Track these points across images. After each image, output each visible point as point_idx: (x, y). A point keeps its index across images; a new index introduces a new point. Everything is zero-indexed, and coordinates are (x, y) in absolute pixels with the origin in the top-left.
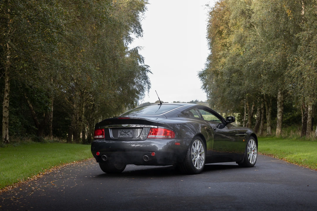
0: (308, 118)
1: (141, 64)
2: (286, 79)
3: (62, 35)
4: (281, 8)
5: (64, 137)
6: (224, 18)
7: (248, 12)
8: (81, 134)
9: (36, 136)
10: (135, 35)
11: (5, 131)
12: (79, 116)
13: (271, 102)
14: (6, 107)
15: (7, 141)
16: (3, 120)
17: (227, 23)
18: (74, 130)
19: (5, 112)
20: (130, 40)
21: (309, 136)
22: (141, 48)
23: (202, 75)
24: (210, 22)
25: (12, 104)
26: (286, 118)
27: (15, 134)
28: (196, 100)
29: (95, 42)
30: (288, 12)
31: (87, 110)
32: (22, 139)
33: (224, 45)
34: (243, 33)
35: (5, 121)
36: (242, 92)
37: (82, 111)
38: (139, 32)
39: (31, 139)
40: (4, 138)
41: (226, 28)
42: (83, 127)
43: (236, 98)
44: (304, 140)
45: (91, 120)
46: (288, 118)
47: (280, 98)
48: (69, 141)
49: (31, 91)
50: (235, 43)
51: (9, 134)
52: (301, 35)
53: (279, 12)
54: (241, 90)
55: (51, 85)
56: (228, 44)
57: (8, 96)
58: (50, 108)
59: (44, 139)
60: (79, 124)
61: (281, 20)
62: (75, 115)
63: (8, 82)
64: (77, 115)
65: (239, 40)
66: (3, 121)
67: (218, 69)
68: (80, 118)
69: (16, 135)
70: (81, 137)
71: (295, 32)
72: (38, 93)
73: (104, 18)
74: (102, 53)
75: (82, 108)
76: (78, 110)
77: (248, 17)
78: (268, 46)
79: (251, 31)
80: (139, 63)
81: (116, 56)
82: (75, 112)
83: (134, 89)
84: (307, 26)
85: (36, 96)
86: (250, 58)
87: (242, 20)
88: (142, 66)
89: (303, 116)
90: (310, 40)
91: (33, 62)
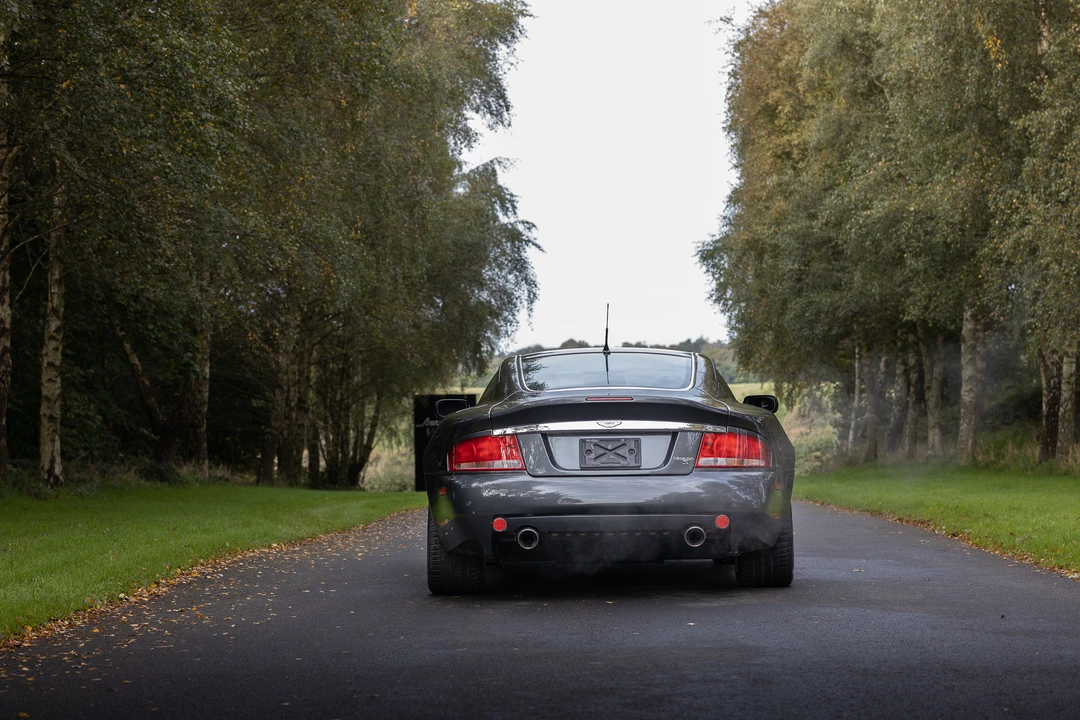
0: (1063, 398)
1: (505, 217)
2: (985, 267)
3: (232, 130)
4: (969, 30)
5: (247, 465)
6: (781, 64)
7: (863, 42)
8: (306, 453)
9: (153, 462)
10: (484, 121)
11: (49, 444)
12: (298, 395)
13: (940, 347)
14: (51, 365)
15: (56, 478)
16: (42, 408)
17: (792, 81)
18: (281, 442)
19: (50, 380)
20: (468, 136)
21: (1067, 461)
22: (508, 163)
23: (708, 256)
24: (733, 75)
25: (73, 353)
26: (996, 398)
27: (83, 454)
29: (345, 148)
30: (992, 44)
31: (325, 372)
32: (105, 472)
33: (783, 153)
34: (847, 115)
35: (48, 412)
36: (841, 314)
37: (308, 379)
38: (497, 111)
39: (135, 473)
40: (47, 467)
41: (790, 95)
42: (311, 432)
43: (824, 330)
44: (1051, 472)
45: (337, 408)
46: (1002, 399)
47: (970, 331)
48: (264, 477)
49: (136, 312)
50: (819, 149)
51: (63, 454)
52: (1036, 122)
53: (960, 45)
54: (839, 307)
55: (202, 290)
56: (795, 151)
57: (58, 330)
58: (198, 369)
59: (179, 471)
60: (297, 419)
61: (967, 71)
62: (284, 392)
63: (59, 282)
64: (289, 391)
65: (833, 138)
66: (41, 413)
67: (764, 234)
68: (301, 401)
69: (85, 459)
70: (305, 464)
71: (1015, 113)
72: (157, 317)
73: (375, 69)
74: (374, 182)
75: (309, 367)
76: (294, 373)
77: (863, 61)
78: (927, 156)
79: (872, 106)
80: (500, 215)
81: (418, 194)
82: (282, 380)
83: (482, 303)
84: (1054, 93)
85: (151, 327)
86: (867, 199)
87: (843, 71)
88: (513, 225)
89: (1045, 392)
90: (1062, 137)
91: (139, 218)
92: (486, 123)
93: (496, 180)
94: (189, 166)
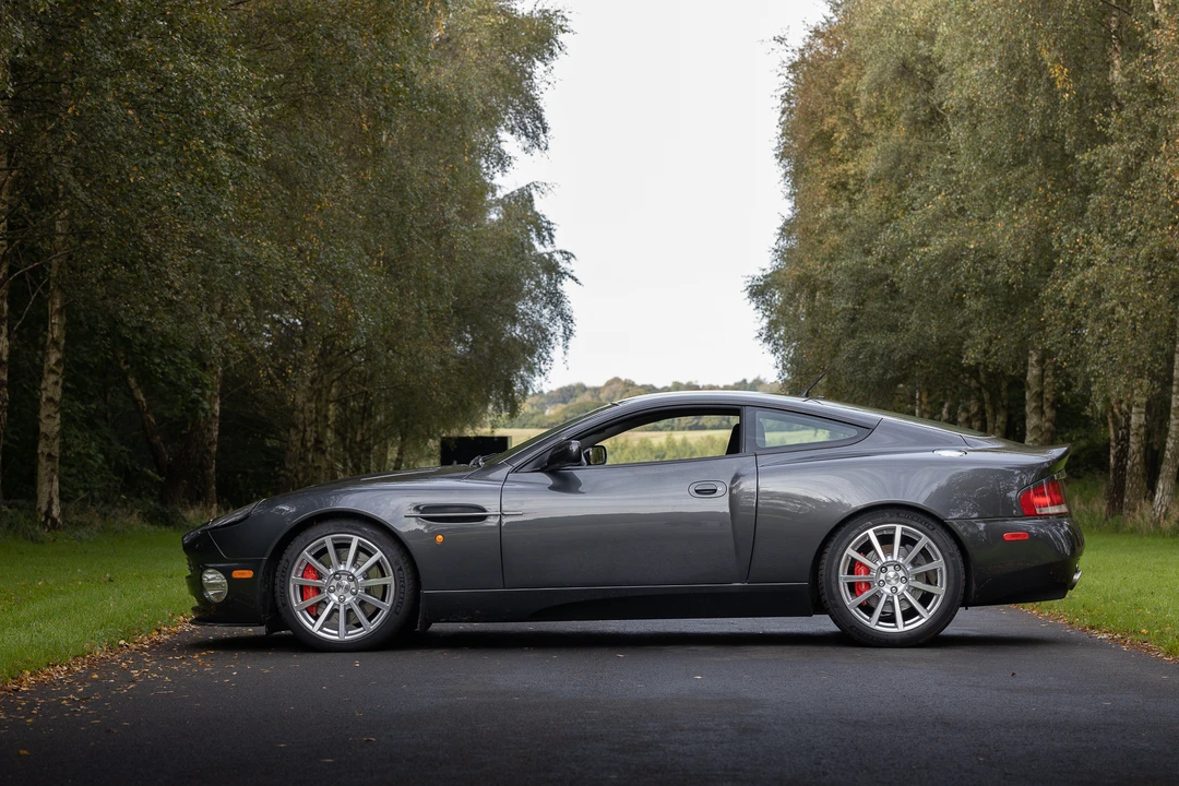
0: (1131, 451)
1: (541, 246)
2: (1048, 310)
3: (245, 159)
4: (1034, 58)
6: (838, 89)
7: (925, 66)
9: (158, 505)
10: (519, 143)
11: (46, 484)
12: (315, 435)
13: (1004, 394)
14: (50, 400)
15: (54, 521)
16: (40, 445)
17: (850, 106)
18: (296, 486)
19: (49, 416)
20: (502, 160)
21: (1134, 518)
22: (546, 189)
23: (758, 291)
24: (787, 98)
25: (74, 386)
27: (82, 495)
28: (755, 377)
29: (365, 175)
30: (1058, 73)
31: (345, 410)
32: (105, 515)
33: (838, 183)
34: (907, 144)
35: (46, 450)
36: (897, 356)
37: (326, 417)
38: (533, 132)
39: (139, 516)
40: (44, 509)
41: (846, 122)
42: (329, 475)
43: (878, 374)
44: (1117, 530)
45: (357, 450)
47: (1035, 377)
49: (141, 345)
50: (876, 180)
51: (61, 494)
52: (1102, 157)
53: (1025, 73)
54: (895, 349)
55: (212, 323)
56: (851, 182)
57: (58, 363)
58: (207, 406)
59: (185, 515)
60: (313, 461)
61: (1031, 101)
62: (299, 432)
63: (60, 312)
64: (305, 431)
65: (891, 168)
66: (39, 451)
67: (816, 270)
68: (318, 441)
69: (84, 500)
71: (1081, 146)
72: (164, 350)
73: (397, 92)
74: (398, 209)
75: (327, 406)
76: (311, 412)
77: (925, 86)
78: (990, 191)
79: (933, 135)
80: (536, 243)
81: (446, 222)
82: (298, 419)
83: (515, 339)
84: (1121, 125)
85: (157, 360)
86: (924, 235)
87: (903, 97)
88: (550, 255)
89: (1113, 444)
90: (1130, 174)
91: (146, 247)
92: (521, 145)
93: (532, 206)
94: (199, 196)
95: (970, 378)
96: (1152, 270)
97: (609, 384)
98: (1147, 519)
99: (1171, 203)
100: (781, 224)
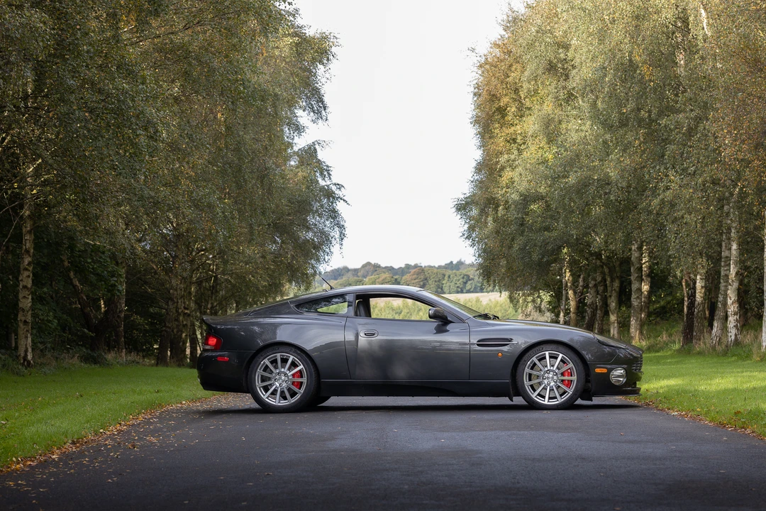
0: (696, 303)
1: (323, 181)
2: (643, 217)
3: (155, 140)
4: (631, 61)
5: (148, 353)
6: (511, 78)
7: (563, 65)
8: (188, 344)
9: (90, 352)
10: (308, 117)
11: (24, 340)
12: (183, 304)
13: (617, 269)
14: (25, 287)
15: (29, 362)
16: (19, 316)
17: (516, 91)
18: (172, 337)
19: (24, 297)
20: (299, 129)
21: (700, 345)
22: (325, 144)
23: (462, 207)
24: (477, 86)
26: (659, 302)
28: (459, 260)
30: (646, 70)
31: (200, 288)
32: (57, 358)
33: (511, 139)
34: (553, 114)
35: (23, 319)
37: (190, 293)
38: (318, 110)
39: (78, 358)
40: (22, 355)
41: (515, 100)
42: (192, 330)
43: (539, 258)
44: (689, 353)
45: (211, 312)
46: (662, 303)
47: (637, 258)
48: (161, 360)
49: (80, 251)
50: (534, 136)
51: (33, 346)
52: (673, 122)
53: (625, 70)
54: (549, 243)
56: (519, 138)
57: (29, 264)
58: (121, 289)
59: (106, 357)
60: (183, 322)
61: (630, 88)
62: (174, 303)
63: (30, 232)
64: (178, 302)
65: (544, 129)
66: (19, 319)
67: (498, 194)
68: (185, 309)
70: (188, 351)
71: (661, 114)
72: (93, 254)
73: (240, 92)
74: (236, 162)
75: (191, 285)
76: (181, 290)
77: (564, 77)
78: (605, 142)
79: (569, 108)
80: (320, 180)
81: (266, 169)
82: (173, 295)
83: (308, 240)
84: (685, 102)
85: (89, 261)
86: (565, 171)
87: (550, 85)
88: (328, 186)
89: (686, 299)
90: (691, 132)
91: (92, 193)
92: (310, 118)
93: (316, 156)
94: (129, 164)
95: (596, 259)
96: (706, 192)
97: (364, 266)
98: (708, 345)
99: (717, 149)
100: (474, 164)
